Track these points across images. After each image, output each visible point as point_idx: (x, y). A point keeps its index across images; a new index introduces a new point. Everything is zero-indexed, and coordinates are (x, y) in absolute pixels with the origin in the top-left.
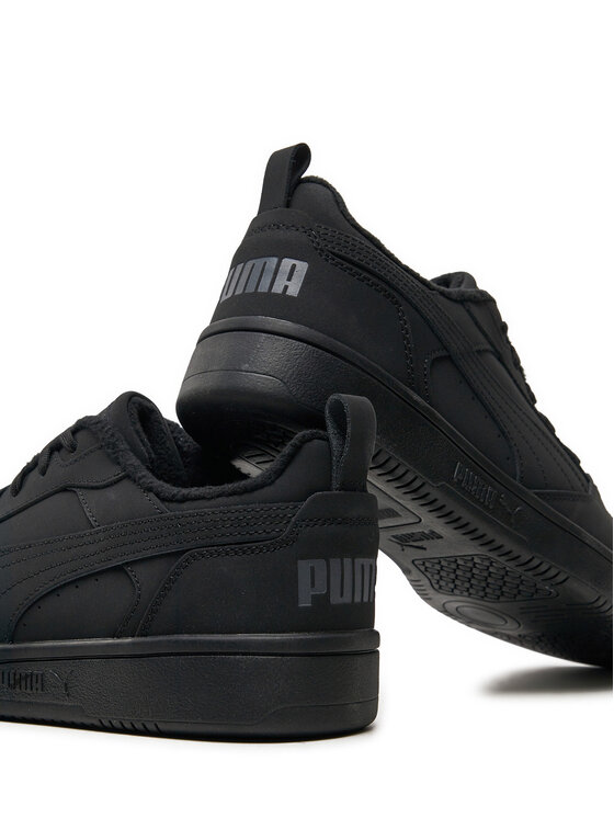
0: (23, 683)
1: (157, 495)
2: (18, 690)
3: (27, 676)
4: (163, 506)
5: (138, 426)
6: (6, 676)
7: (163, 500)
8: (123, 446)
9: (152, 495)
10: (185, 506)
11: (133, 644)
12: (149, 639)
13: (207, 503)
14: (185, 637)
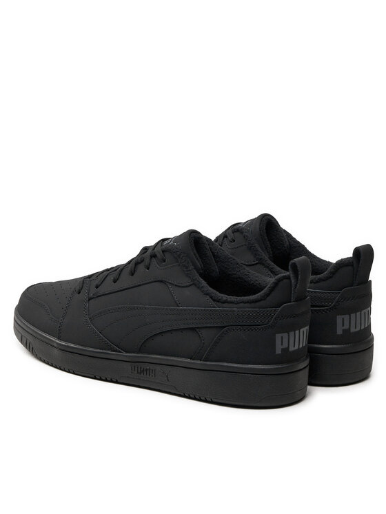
0: (145, 373)
1: (211, 297)
2: (142, 375)
3: (147, 370)
4: (214, 303)
5: (195, 251)
6: (136, 368)
7: (214, 300)
8: (191, 267)
9: (208, 297)
10: (224, 305)
11: (201, 364)
12: (208, 363)
13: (235, 306)
14: (225, 364)
